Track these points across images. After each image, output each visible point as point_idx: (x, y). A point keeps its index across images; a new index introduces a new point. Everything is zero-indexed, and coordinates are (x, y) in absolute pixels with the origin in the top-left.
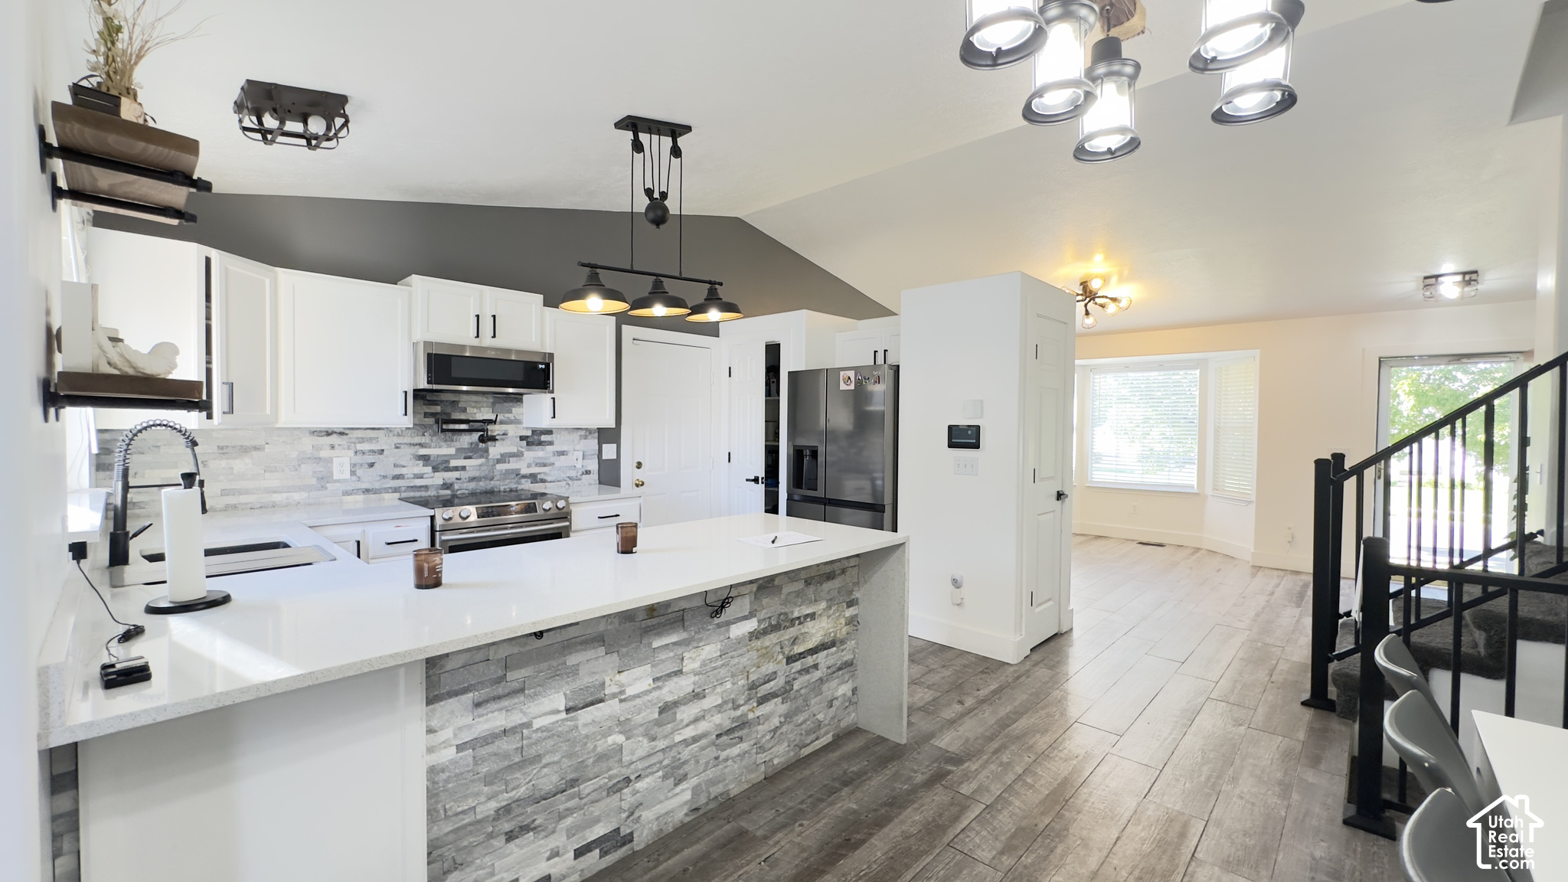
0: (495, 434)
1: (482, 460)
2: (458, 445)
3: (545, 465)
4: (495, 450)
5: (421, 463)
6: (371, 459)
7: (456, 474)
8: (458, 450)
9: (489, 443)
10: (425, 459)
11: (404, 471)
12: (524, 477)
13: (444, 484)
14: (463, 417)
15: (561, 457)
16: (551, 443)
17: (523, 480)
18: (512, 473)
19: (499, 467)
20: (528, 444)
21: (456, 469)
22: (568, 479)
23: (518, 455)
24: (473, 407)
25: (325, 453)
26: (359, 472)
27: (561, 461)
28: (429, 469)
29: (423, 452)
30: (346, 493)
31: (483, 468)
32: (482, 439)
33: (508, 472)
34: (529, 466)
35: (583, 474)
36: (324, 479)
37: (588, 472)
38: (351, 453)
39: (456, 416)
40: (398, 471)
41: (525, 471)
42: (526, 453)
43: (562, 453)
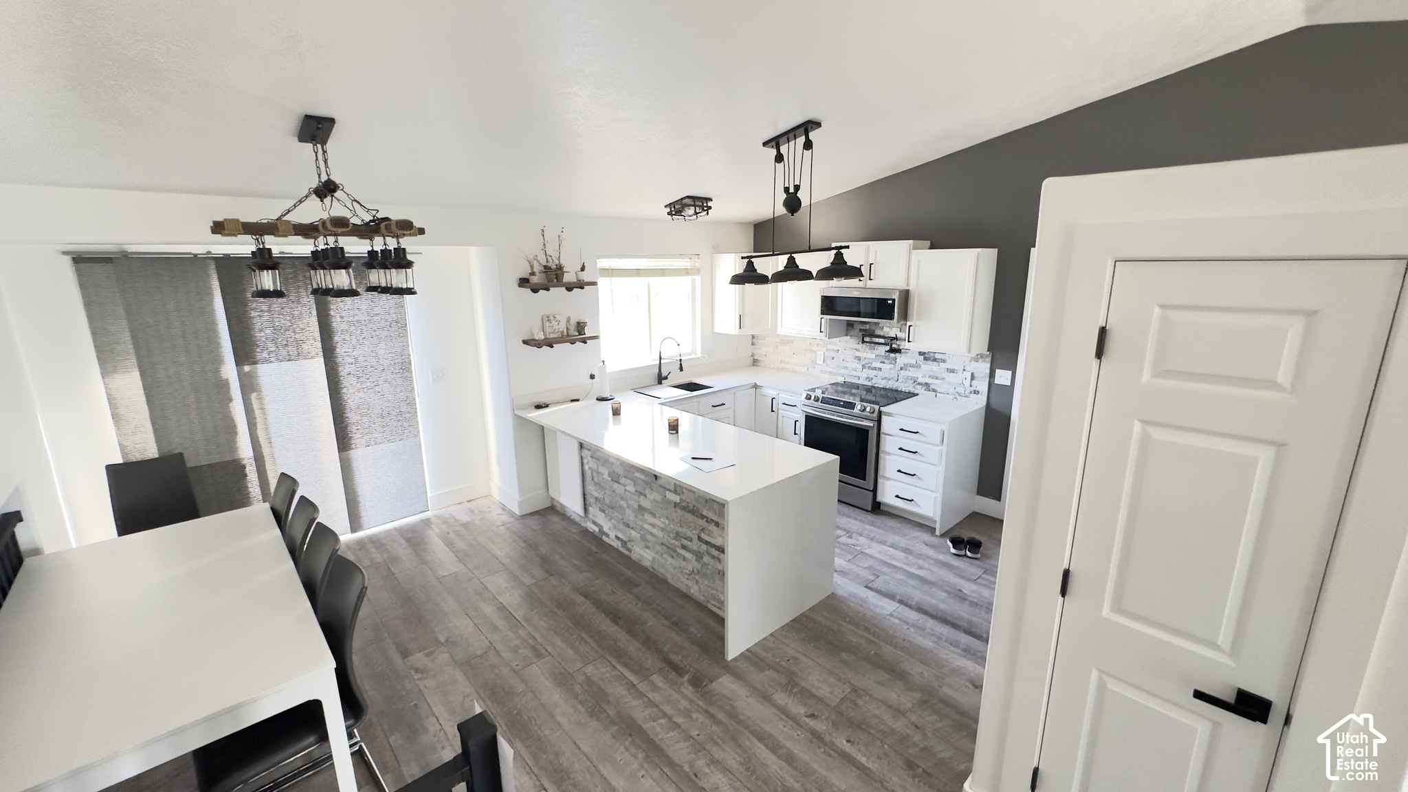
0: (901, 348)
1: (892, 366)
2: (877, 352)
3: (937, 378)
4: (901, 359)
5: (857, 361)
6: (833, 354)
7: (875, 372)
8: (877, 356)
9: (897, 354)
10: (859, 358)
11: (848, 365)
12: (919, 384)
13: (868, 378)
14: (882, 334)
15: (951, 374)
16: (944, 361)
17: (919, 387)
18: (911, 379)
19: (902, 372)
20: (925, 359)
21: (875, 369)
22: (957, 394)
23: (917, 366)
24: (887, 327)
25: (815, 348)
26: (828, 361)
27: (951, 377)
28: (860, 366)
29: (858, 354)
30: (822, 372)
31: (892, 371)
32: (893, 351)
33: (908, 378)
34: (924, 376)
35: (971, 392)
36: (814, 362)
37: (977, 392)
38: (824, 350)
39: (878, 332)
40: (845, 364)
41: (921, 380)
42: (923, 366)
43: (953, 371)
